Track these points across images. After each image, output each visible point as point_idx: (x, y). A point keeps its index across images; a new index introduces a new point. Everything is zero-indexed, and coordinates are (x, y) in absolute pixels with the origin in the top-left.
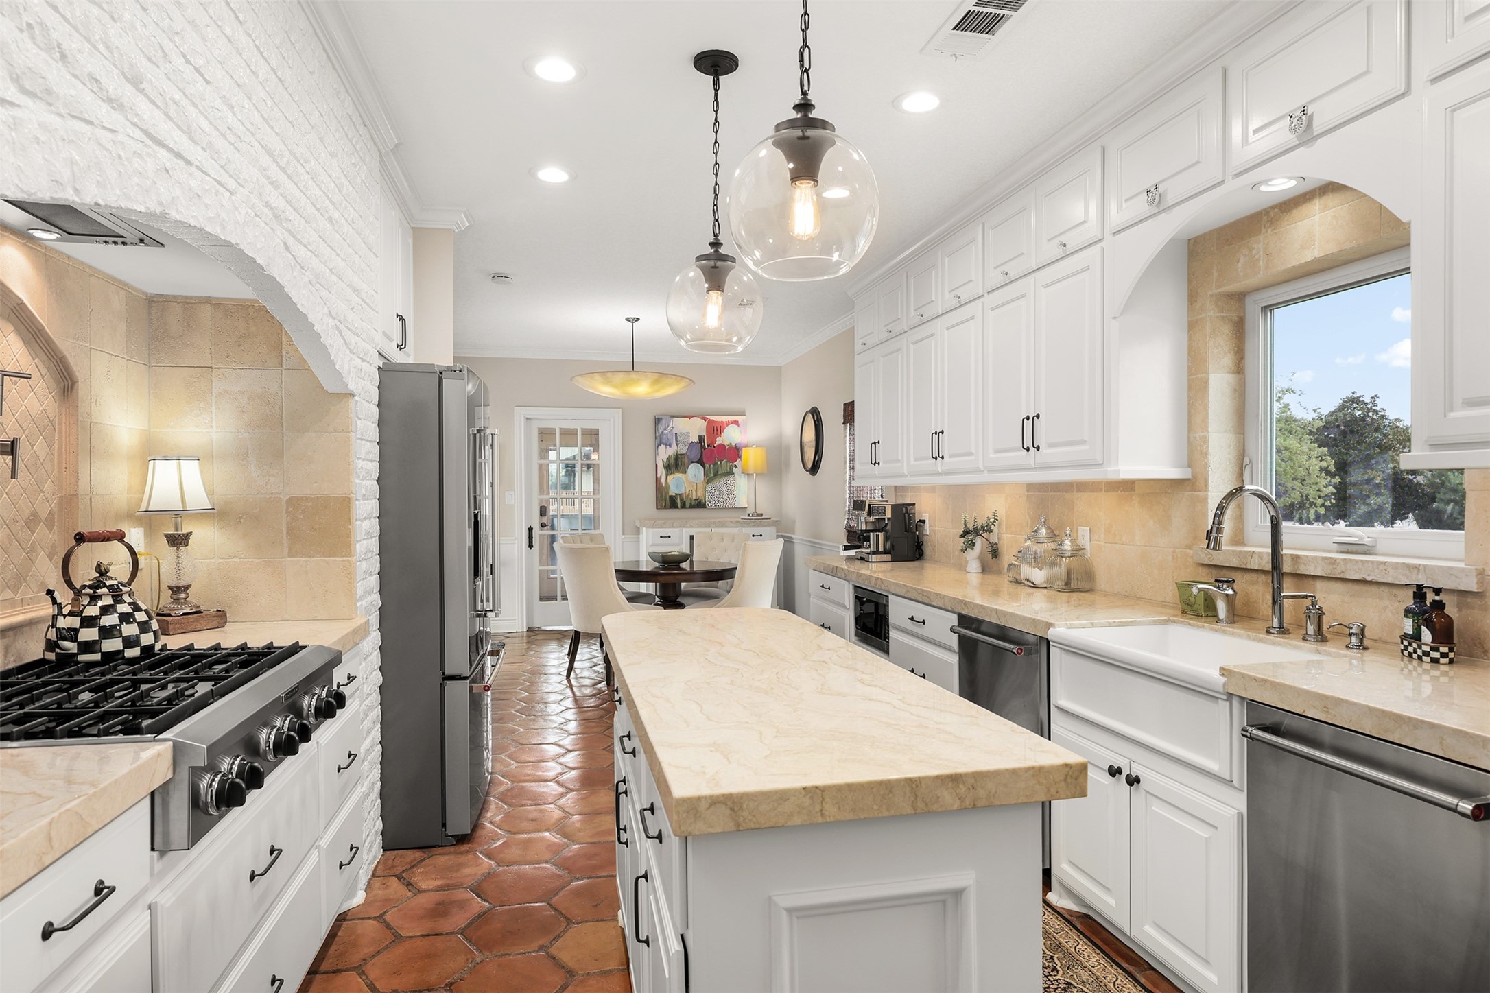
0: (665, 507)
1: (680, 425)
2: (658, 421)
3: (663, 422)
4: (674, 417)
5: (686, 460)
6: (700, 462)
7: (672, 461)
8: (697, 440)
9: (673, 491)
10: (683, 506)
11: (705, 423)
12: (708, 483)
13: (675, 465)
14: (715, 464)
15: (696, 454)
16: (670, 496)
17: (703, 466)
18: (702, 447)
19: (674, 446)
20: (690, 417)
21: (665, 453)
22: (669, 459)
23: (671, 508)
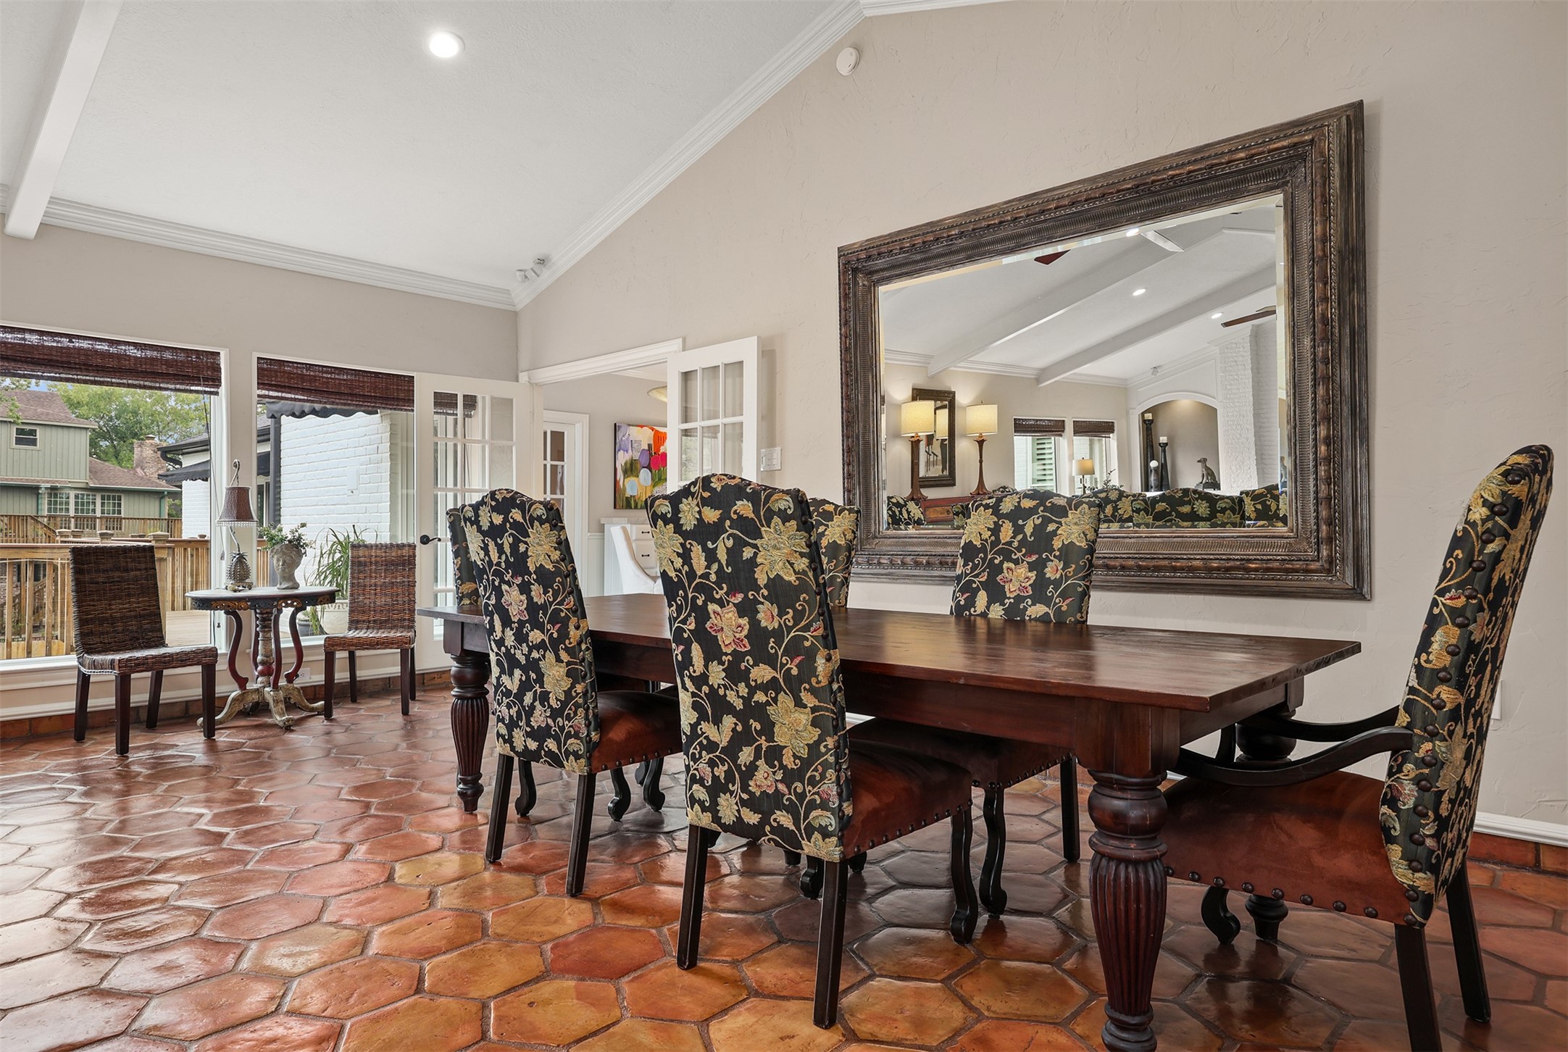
0: (622, 508)
1: (635, 433)
2: (616, 428)
3: (622, 429)
4: (630, 425)
5: (639, 466)
6: (649, 467)
7: (628, 465)
8: (647, 448)
9: (629, 493)
10: (636, 507)
11: (653, 433)
12: (654, 486)
13: (631, 469)
14: (659, 470)
15: (645, 461)
16: (627, 498)
17: (651, 471)
18: (650, 454)
19: (630, 451)
20: (642, 427)
21: (623, 458)
22: (626, 464)
23: (626, 508)
